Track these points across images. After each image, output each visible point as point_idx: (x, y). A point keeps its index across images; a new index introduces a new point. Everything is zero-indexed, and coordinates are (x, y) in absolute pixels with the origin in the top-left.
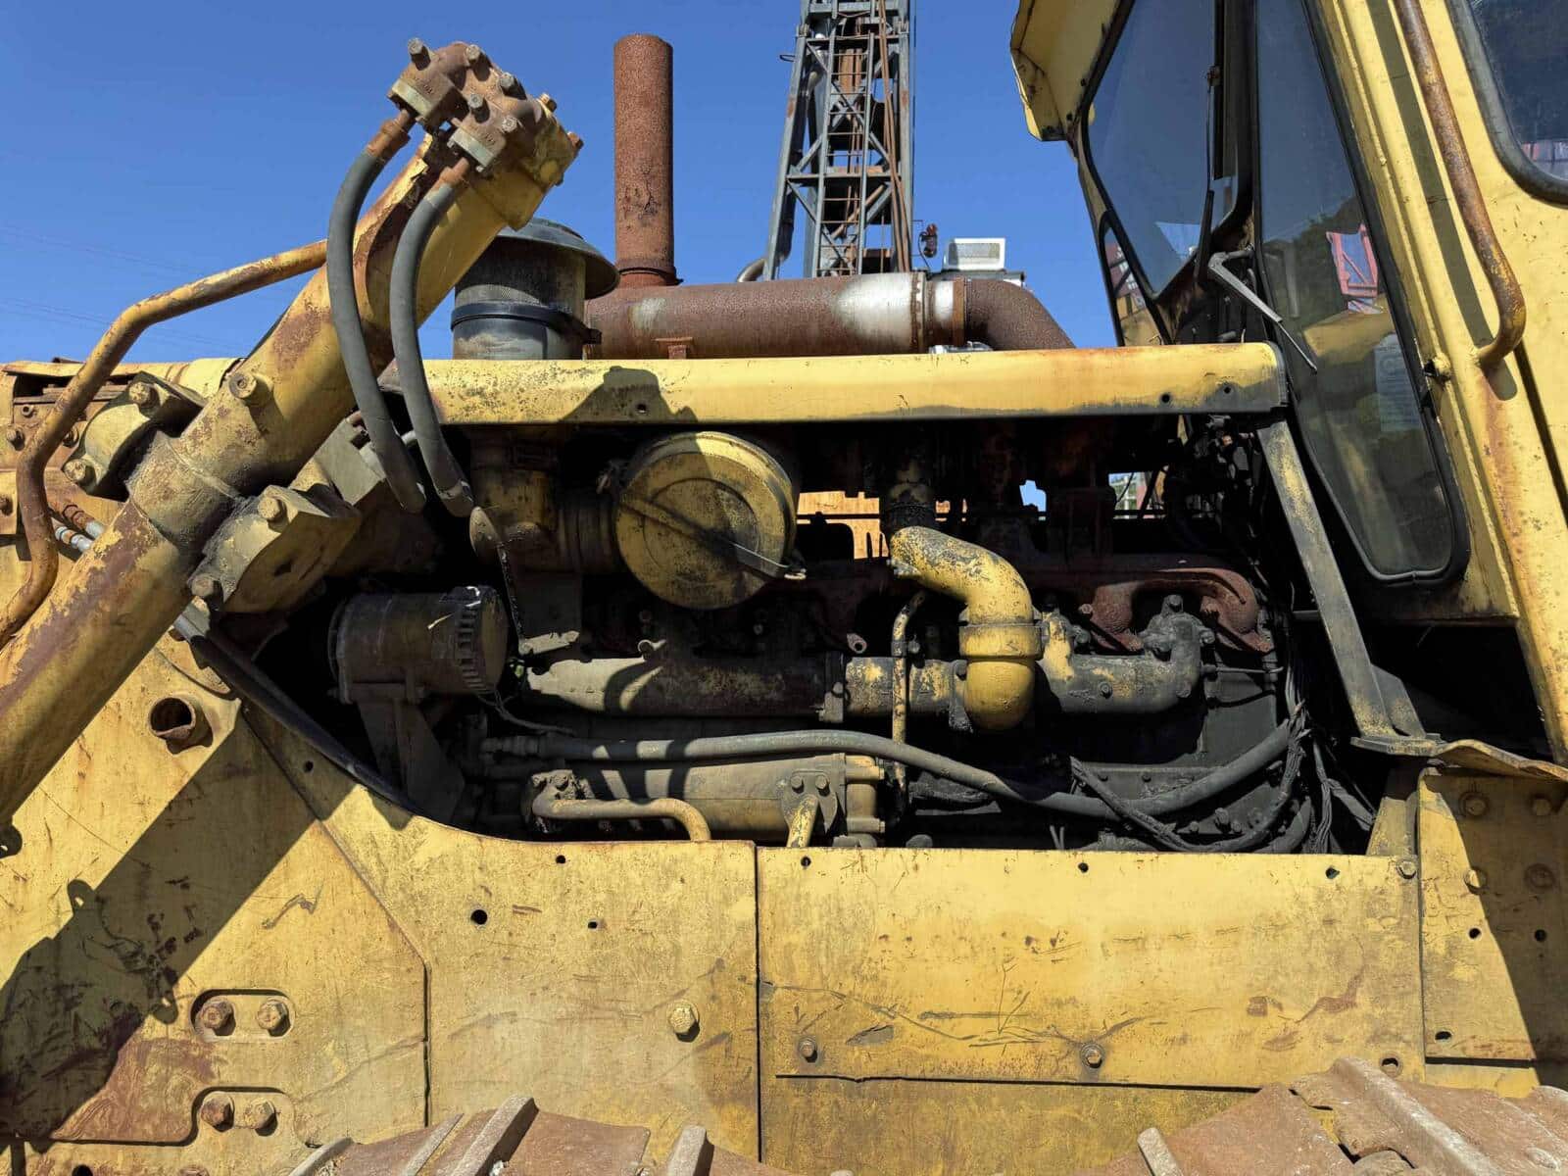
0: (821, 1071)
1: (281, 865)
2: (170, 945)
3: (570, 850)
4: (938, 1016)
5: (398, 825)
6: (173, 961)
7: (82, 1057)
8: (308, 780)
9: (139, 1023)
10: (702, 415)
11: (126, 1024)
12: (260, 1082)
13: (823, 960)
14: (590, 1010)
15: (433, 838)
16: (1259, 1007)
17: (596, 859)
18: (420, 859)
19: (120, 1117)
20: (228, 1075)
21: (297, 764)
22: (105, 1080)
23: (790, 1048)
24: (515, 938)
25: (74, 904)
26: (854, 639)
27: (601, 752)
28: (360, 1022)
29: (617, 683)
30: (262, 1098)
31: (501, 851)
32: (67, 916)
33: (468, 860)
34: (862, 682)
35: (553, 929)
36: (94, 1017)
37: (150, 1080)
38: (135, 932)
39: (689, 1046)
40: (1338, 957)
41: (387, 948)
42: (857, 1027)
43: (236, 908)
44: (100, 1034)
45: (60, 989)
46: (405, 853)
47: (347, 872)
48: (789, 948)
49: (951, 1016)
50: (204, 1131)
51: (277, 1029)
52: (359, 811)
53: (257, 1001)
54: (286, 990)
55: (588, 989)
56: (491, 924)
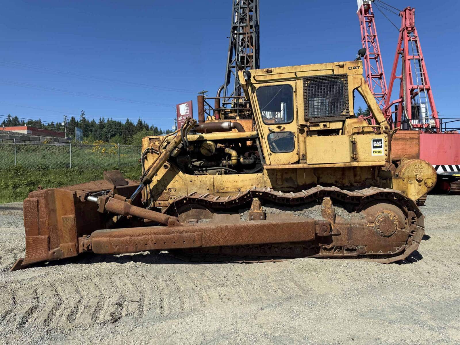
0: (219, 192)
1: (175, 178)
2: (166, 185)
3: (198, 176)
5: (184, 174)
7: (159, 194)
8: (177, 171)
10: (207, 139)
11: (163, 191)
12: (174, 195)
13: (219, 184)
15: (187, 175)
16: (252, 185)
17: (200, 176)
19: (162, 199)
20: (171, 195)
21: (175, 170)
22: (161, 196)
23: (216, 190)
24: (194, 183)
26: (223, 159)
27: (200, 169)
28: (182, 190)
29: (200, 164)
30: (174, 197)
31: (192, 176)
32: (157, 182)
33: (190, 177)
34: (224, 163)
35: (197, 182)
36: (160, 191)
37: (165, 195)
38: (163, 183)
39: (208, 191)
40: (258, 181)
41: (184, 184)
42: (221, 188)
43: (171, 181)
45: (157, 189)
46: (185, 176)
47: (180, 178)
48: (216, 183)
49: (229, 187)
50: (170, 199)
51: (175, 191)
52: (181, 173)
53: (173, 189)
54: (176, 188)
55: (200, 187)
56: (192, 182)
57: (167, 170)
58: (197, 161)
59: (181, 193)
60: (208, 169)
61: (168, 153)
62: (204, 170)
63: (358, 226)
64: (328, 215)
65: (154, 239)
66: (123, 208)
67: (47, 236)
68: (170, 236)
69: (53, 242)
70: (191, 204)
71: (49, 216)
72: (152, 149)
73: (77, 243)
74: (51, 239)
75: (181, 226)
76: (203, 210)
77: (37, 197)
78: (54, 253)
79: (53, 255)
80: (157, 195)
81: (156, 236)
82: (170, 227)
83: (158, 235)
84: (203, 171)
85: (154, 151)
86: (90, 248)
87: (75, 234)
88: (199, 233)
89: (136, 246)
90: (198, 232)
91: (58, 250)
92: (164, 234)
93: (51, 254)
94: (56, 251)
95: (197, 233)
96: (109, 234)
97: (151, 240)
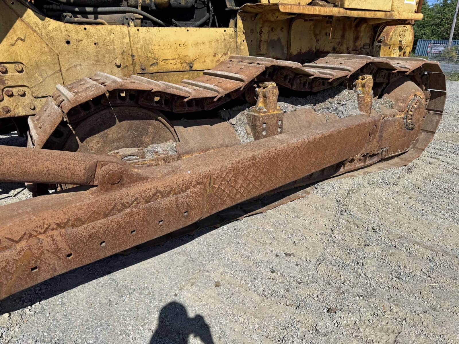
0: (145, 72)
1: (12, 31)
3: (87, 26)
4: (165, 60)
5: (43, 20)
12: (20, 84)
13: (144, 50)
15: (52, 23)
16: (215, 55)
17: (93, 29)
18: (50, 28)
20: (10, 83)
21: (9, 2)
23: (139, 68)
24: (78, 47)
27: (77, 9)
28: (44, 68)
30: (20, 88)
33: (63, 29)
35: (86, 44)
39: (120, 69)
40: (226, 45)
41: (48, 50)
42: (151, 63)
46: (45, 27)
47: (32, 31)
48: (137, 48)
49: (168, 60)
50: (6, 98)
51: (21, 72)
52: (30, 15)
53: (14, 65)
54: (21, 61)
55: (97, 58)
56: (71, 44)
59: (42, 76)
60: (100, 9)
62: (90, 13)
63: (391, 118)
64: (366, 105)
65: (62, 244)
68: (117, 218)
76: (148, 122)
81: (70, 230)
83: (73, 225)
92: (97, 219)
97: (52, 249)
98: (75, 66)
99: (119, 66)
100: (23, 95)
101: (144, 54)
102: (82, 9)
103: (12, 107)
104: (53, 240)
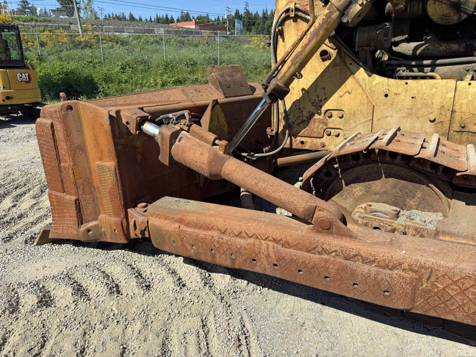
0: (465, 130)
1: (344, 84)
2: (321, 101)
3: (409, 81)
5: (370, 76)
6: (321, 104)
7: (303, 121)
8: (351, 67)
9: (314, 115)
11: (312, 115)
12: (337, 127)
13: (470, 106)
14: (410, 115)
15: (377, 79)
17: (415, 83)
18: (374, 83)
19: (310, 132)
20: (331, 126)
21: (348, 64)
22: (307, 126)
23: (458, 125)
24: (394, 100)
25: (303, 93)
27: (414, 63)
28: (359, 116)
29: (416, 48)
30: (337, 130)
31: (392, 81)
32: (301, 95)
33: (385, 83)
35: (403, 98)
36: (306, 114)
37: (316, 126)
38: (314, 98)
39: (432, 124)
41: (366, 101)
43: (334, 93)
44: (307, 117)
45: (300, 109)
46: (371, 82)
47: (358, 86)
48: (462, 104)
50: (325, 136)
51: (341, 117)
52: (361, 73)
53: (337, 112)
54: (343, 110)
55: (410, 111)
56: (389, 97)
57: (327, 63)
58: (408, 41)
59: (355, 122)
60: (439, 61)
61: (336, 14)
62: (427, 66)
65: (272, 254)
66: (206, 162)
67: (74, 198)
68: (315, 257)
69: (87, 210)
70: (385, 165)
71: (73, 159)
72: (297, 9)
73: (124, 220)
74: (83, 204)
75: (351, 236)
76: (418, 185)
77: (51, 117)
78: (89, 230)
79: (88, 235)
80: (299, 124)
81: (280, 247)
82: (318, 232)
83: (283, 246)
84: (421, 68)
85: (300, 14)
86: (147, 236)
87: (119, 202)
88: (409, 275)
89: (233, 257)
90: (404, 270)
91: (96, 226)
92: (300, 250)
93: (84, 232)
94: (92, 227)
95: (400, 272)
96: (179, 216)
97: (265, 253)
98: (386, 117)
99: (431, 121)
100: (338, 136)
101: (469, 110)
102: (419, 62)
103: (327, 144)
104: (268, 248)
